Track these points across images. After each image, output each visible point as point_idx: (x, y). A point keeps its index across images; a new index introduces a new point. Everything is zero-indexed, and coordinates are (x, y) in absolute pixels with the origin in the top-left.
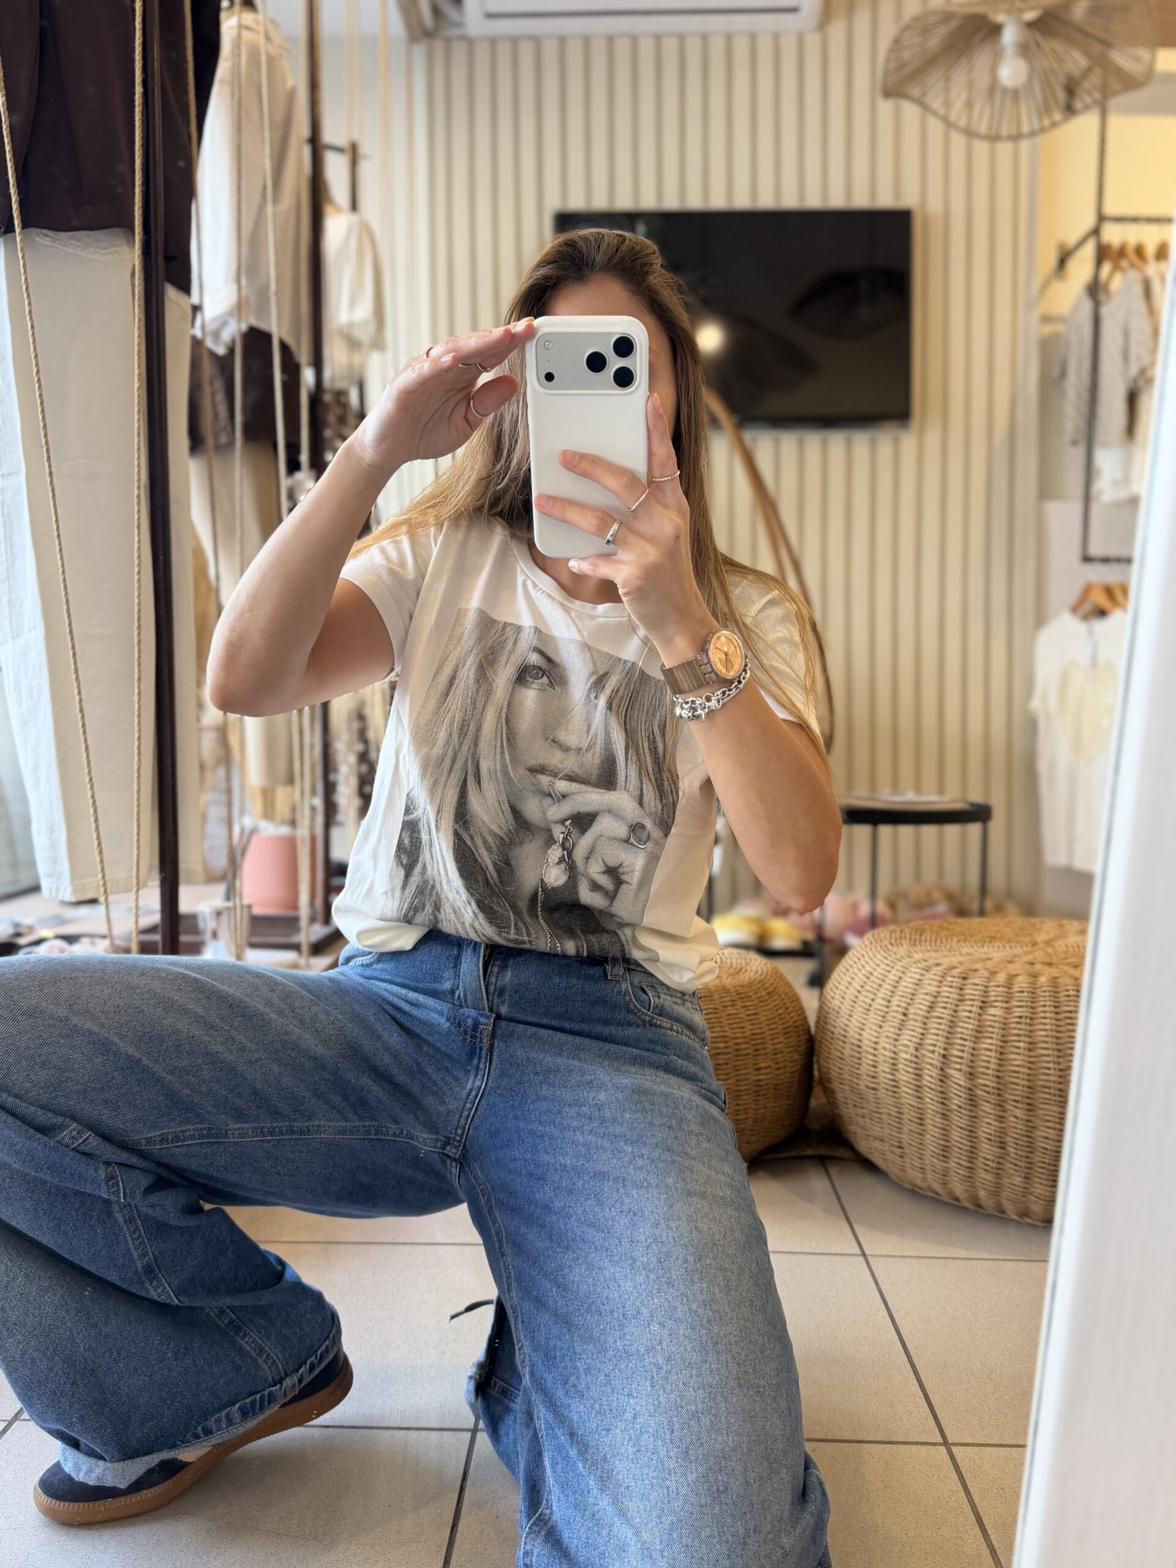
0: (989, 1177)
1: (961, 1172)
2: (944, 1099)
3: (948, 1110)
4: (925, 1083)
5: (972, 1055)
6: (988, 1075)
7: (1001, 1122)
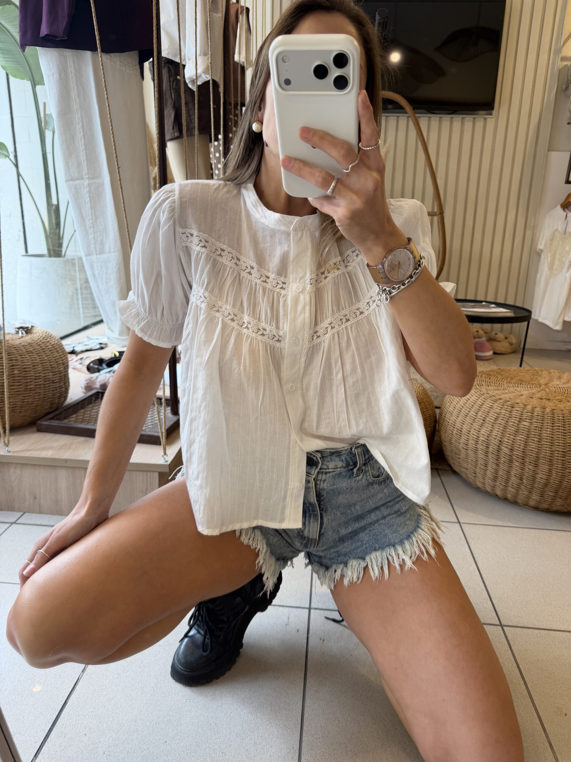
0: (513, 490)
1: (501, 487)
2: (498, 458)
3: (500, 463)
4: (490, 450)
5: (513, 442)
6: (519, 450)
7: (522, 470)
